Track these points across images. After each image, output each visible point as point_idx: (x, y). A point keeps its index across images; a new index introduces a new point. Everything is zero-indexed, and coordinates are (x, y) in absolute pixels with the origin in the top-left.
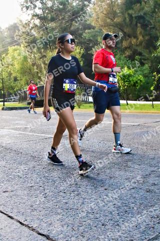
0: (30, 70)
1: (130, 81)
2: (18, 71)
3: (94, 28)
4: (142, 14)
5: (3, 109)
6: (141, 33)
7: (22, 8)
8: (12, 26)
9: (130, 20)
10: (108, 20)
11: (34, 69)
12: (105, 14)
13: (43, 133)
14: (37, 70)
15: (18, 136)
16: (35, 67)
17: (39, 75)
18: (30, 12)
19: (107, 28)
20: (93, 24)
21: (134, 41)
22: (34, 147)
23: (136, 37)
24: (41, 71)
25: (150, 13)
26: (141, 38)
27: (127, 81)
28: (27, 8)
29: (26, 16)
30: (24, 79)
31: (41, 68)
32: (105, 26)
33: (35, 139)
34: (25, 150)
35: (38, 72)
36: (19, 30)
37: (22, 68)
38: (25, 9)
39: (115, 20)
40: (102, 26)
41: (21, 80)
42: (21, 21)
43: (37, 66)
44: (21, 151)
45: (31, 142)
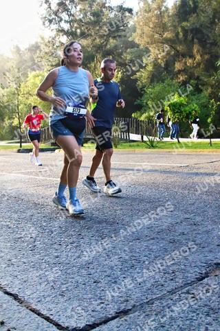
1: (181, 112)
3: (138, 46)
4: (198, 27)
5: (19, 151)
6: (198, 51)
7: (44, 23)
8: (33, 46)
9: (184, 35)
10: (156, 36)
12: (152, 28)
18: (54, 26)
19: (154, 45)
20: (137, 41)
21: (189, 62)
23: (192, 56)
25: (207, 24)
26: (198, 57)
27: (177, 112)
28: (50, 21)
29: (49, 32)
32: (152, 43)
36: (41, 51)
38: (47, 23)
39: (164, 36)
40: (148, 43)
42: (43, 39)
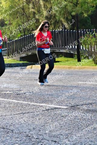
0: (23, 9)
2: (6, 11)
11: (29, 8)
13: (42, 102)
14: (33, 10)
15: (7, 106)
16: (31, 6)
17: (37, 17)
22: (30, 122)
24: (39, 12)
30: (14, 23)
31: (40, 7)
33: (32, 111)
34: (17, 126)
35: (34, 13)
37: (11, 8)
41: (10, 24)
43: (33, 3)
44: (12, 128)
45: (27, 115)
